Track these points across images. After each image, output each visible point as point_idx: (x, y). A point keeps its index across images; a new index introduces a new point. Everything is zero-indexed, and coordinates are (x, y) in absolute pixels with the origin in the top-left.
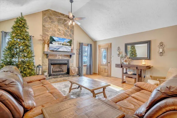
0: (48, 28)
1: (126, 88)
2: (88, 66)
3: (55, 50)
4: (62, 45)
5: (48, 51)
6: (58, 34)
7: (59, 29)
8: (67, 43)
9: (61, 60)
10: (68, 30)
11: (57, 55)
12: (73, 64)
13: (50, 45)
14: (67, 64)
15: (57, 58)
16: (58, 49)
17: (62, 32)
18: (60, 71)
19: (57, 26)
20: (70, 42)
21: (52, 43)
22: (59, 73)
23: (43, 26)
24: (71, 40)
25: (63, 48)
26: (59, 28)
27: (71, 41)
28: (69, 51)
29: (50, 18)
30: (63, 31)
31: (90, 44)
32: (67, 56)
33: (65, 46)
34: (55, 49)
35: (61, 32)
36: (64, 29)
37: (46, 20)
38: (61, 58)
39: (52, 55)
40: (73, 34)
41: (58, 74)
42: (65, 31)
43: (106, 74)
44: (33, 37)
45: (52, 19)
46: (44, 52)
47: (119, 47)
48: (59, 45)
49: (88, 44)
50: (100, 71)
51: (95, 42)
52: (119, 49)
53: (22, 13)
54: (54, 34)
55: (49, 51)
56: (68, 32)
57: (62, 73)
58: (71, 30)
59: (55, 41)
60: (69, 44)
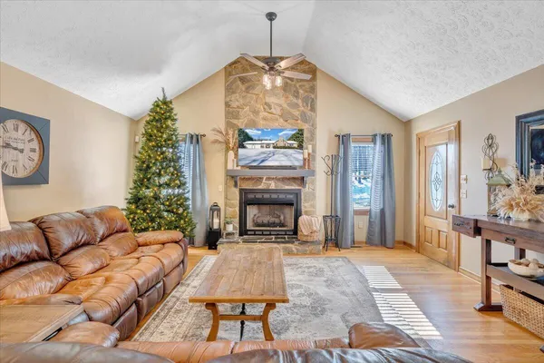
0: (238, 107)
1: (462, 337)
2: (373, 213)
3: (255, 164)
4: (274, 147)
5: (235, 168)
6: (265, 119)
7: (266, 103)
8: (289, 140)
9: (275, 192)
10: (295, 100)
11: (261, 178)
12: (313, 206)
13: (241, 151)
14: (292, 204)
15: (261, 187)
16: (263, 161)
17: (276, 110)
18: (274, 225)
19: (261, 96)
20: (299, 137)
21: (243, 147)
22: (268, 228)
23: (227, 105)
24: (302, 130)
25: (276, 156)
26: (267, 101)
27: (302, 134)
28: (297, 164)
29: (243, 80)
30: (279, 109)
31: (383, 133)
32: (294, 179)
33: (283, 150)
34: (254, 161)
35: (273, 110)
36: (282, 101)
37: (234, 87)
38: (273, 185)
39: (249, 179)
40: (313, 109)
41: (265, 233)
42: (285, 106)
43: (442, 253)
44: (204, 136)
45: (248, 81)
46: (227, 171)
47: (491, 137)
48: (265, 150)
49: (375, 135)
50: (422, 239)
51: (406, 124)
52: (490, 146)
53: (163, 89)
54: (254, 121)
55: (239, 168)
56: (296, 106)
57: (278, 228)
58: (305, 100)
59: (252, 140)
60: (295, 144)
